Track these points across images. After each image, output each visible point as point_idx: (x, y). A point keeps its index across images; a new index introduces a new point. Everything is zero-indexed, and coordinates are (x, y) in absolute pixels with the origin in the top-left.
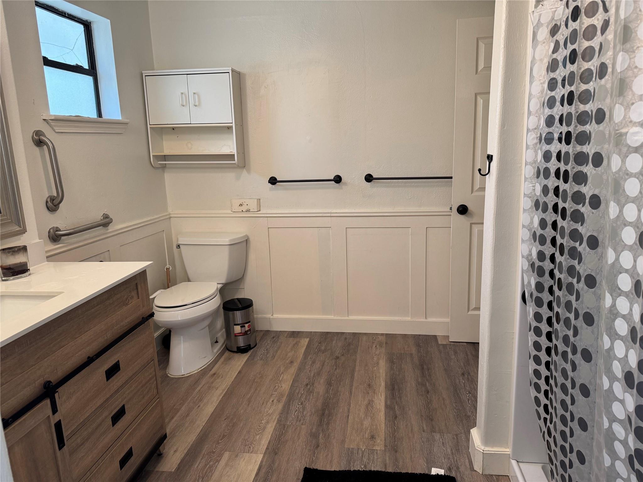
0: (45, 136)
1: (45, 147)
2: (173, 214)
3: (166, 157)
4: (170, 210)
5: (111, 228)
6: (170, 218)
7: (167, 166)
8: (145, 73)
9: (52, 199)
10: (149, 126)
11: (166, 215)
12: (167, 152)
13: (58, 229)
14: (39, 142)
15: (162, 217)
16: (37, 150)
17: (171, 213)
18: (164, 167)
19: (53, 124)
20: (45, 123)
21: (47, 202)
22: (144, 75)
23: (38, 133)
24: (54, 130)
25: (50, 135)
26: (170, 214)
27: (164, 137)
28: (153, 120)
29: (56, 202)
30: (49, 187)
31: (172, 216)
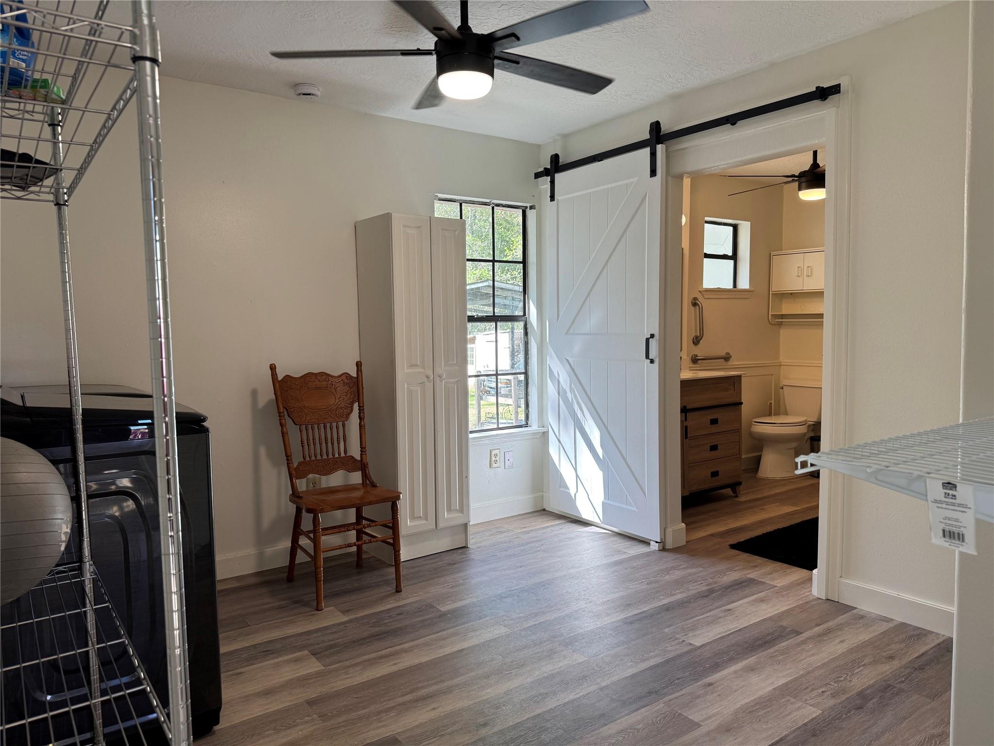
0: (698, 301)
1: (698, 307)
2: (784, 362)
3: (783, 316)
4: (781, 359)
5: (730, 363)
6: (781, 365)
7: (783, 323)
8: (773, 253)
9: (697, 337)
10: (771, 293)
11: (778, 363)
12: (784, 312)
13: (697, 356)
14: (695, 304)
15: (772, 363)
16: (693, 308)
17: (782, 361)
18: (780, 324)
19: (703, 293)
20: (700, 293)
21: (693, 339)
22: (772, 255)
23: (695, 299)
24: (704, 297)
25: (701, 300)
26: (780, 362)
27: (783, 301)
28: (775, 288)
29: (698, 339)
30: (696, 331)
31: (782, 364)
